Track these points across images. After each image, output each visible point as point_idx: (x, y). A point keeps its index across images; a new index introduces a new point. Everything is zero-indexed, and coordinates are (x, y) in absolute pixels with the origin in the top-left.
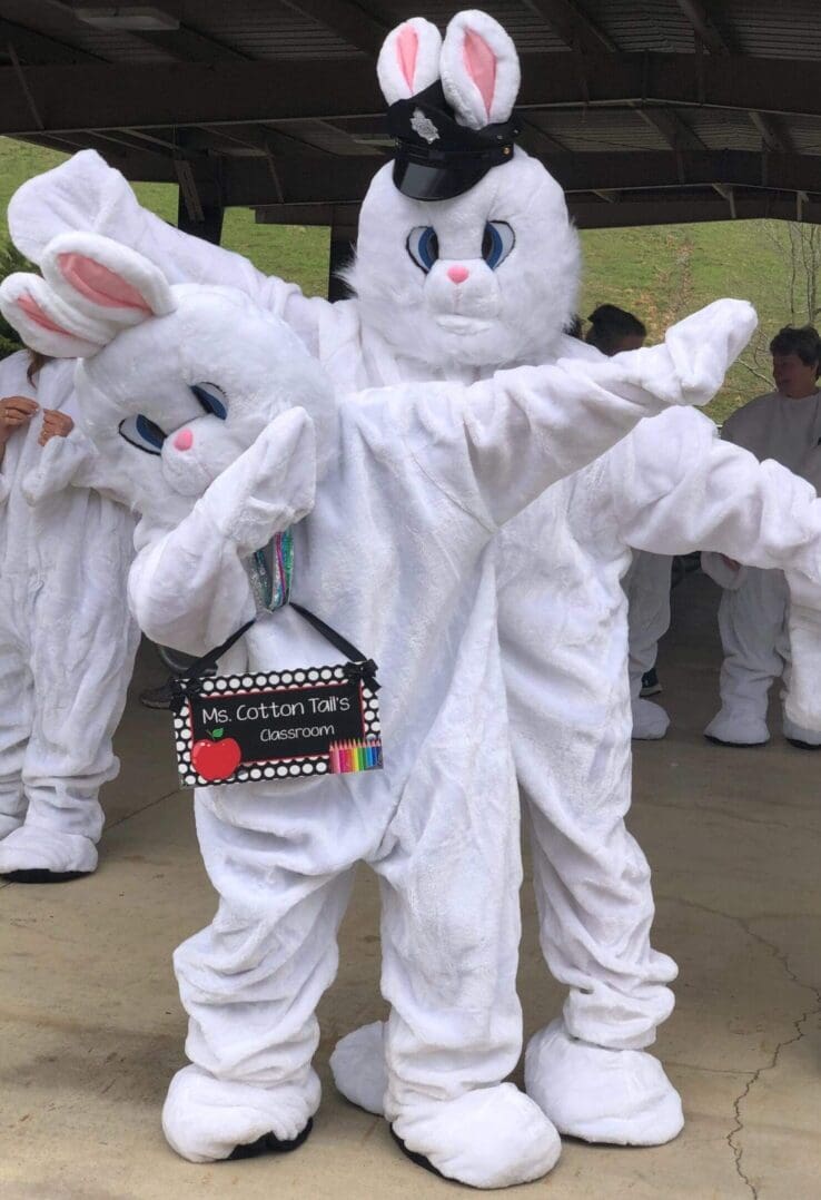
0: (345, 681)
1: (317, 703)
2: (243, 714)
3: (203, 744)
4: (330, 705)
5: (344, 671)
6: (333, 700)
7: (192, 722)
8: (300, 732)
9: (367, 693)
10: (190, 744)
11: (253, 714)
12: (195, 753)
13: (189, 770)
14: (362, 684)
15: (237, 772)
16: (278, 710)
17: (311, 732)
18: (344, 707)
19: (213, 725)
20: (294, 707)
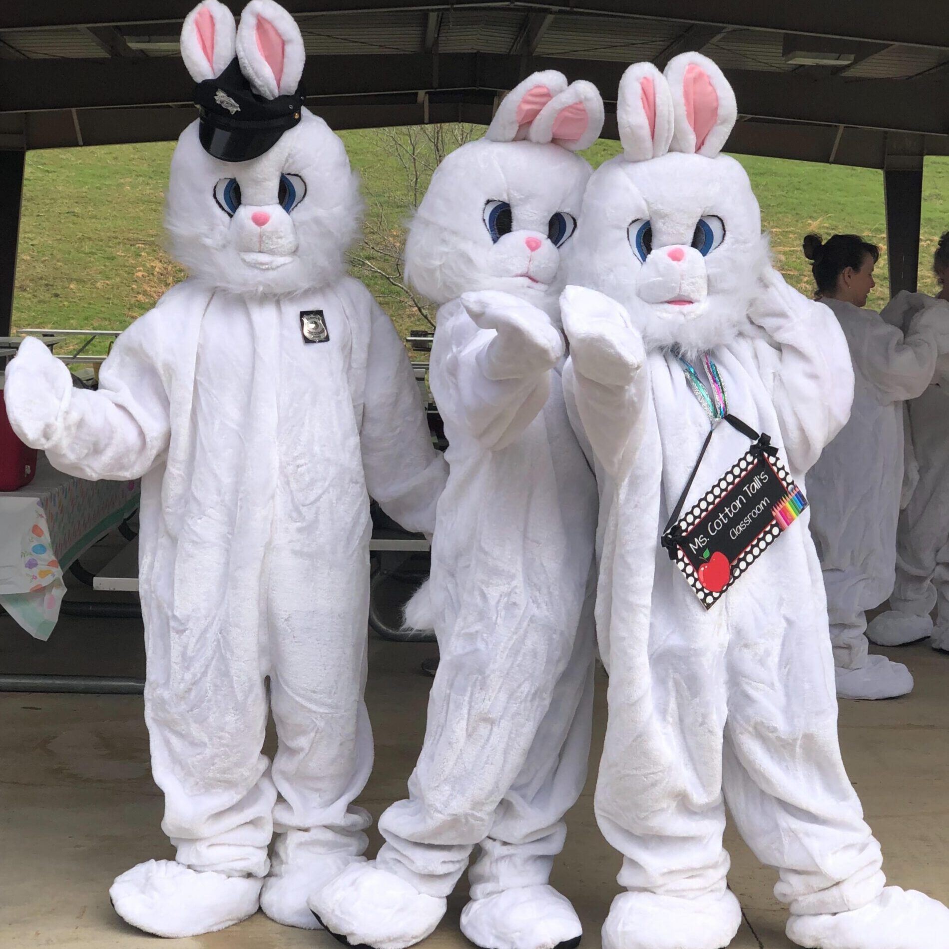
0: (756, 461)
1: (749, 488)
2: (713, 530)
3: (702, 569)
4: (757, 485)
5: (751, 455)
6: (756, 479)
7: (688, 558)
8: (750, 516)
9: (772, 460)
10: (696, 575)
11: (718, 525)
12: (702, 578)
13: (705, 593)
14: (766, 455)
15: (732, 573)
16: (730, 511)
17: (757, 512)
18: (765, 478)
19: (700, 550)
20: (738, 501)
